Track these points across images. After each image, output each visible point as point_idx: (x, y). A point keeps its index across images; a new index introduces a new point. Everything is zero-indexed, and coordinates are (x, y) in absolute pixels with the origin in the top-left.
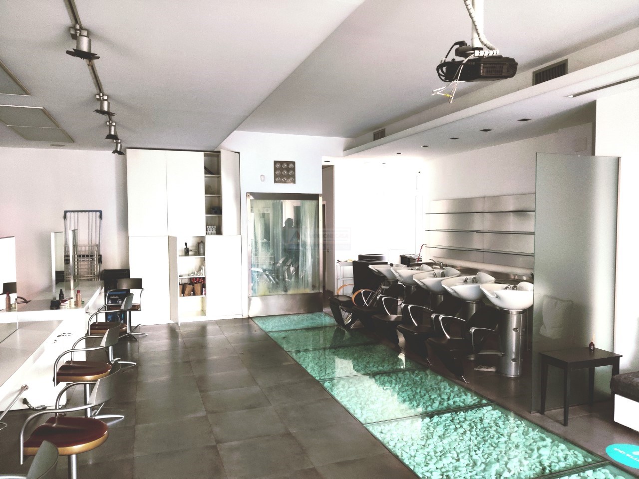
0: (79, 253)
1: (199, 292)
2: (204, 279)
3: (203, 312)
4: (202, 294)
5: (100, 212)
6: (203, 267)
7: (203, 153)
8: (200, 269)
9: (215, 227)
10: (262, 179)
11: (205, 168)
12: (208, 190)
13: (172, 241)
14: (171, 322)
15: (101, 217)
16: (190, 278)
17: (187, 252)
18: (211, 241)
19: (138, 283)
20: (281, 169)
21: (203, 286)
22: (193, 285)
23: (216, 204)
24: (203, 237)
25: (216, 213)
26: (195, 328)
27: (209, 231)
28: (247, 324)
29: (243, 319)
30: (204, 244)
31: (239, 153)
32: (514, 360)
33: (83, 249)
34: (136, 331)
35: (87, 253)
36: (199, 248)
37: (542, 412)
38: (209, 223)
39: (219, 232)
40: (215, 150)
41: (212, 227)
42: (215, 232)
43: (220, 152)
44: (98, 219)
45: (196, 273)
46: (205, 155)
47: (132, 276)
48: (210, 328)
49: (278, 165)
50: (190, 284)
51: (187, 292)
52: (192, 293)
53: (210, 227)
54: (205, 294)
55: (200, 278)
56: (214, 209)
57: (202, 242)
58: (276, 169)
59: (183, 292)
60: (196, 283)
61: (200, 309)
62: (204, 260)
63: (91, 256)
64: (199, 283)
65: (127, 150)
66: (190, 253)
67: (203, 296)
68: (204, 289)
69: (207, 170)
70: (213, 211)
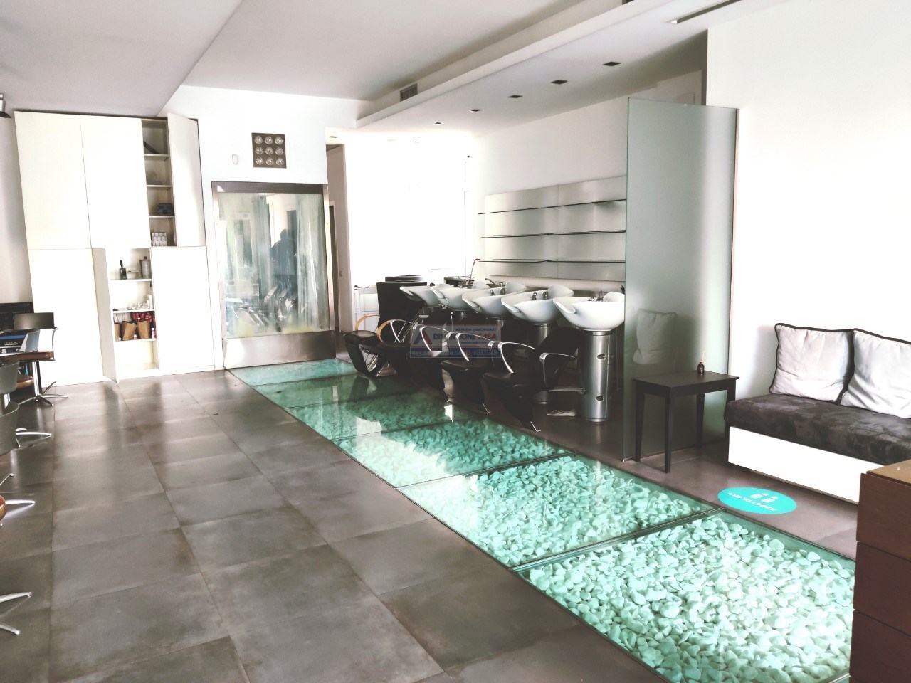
1: (146, 334)
2: (152, 313)
3: (155, 364)
4: (150, 337)
6: (150, 297)
7: (139, 121)
8: (146, 299)
9: (165, 234)
10: (235, 160)
11: (145, 144)
12: (151, 178)
13: (98, 257)
14: (106, 379)
16: (131, 314)
17: (123, 274)
18: (160, 255)
19: (47, 321)
20: (264, 146)
21: (152, 325)
22: (136, 324)
23: (164, 200)
24: (147, 251)
25: (165, 213)
26: (143, 387)
27: (155, 242)
28: (222, 377)
29: (216, 372)
30: (149, 262)
31: (196, 120)
32: (599, 398)
34: (49, 392)
36: (142, 269)
37: (637, 459)
38: (155, 229)
39: (171, 242)
40: (159, 115)
41: (161, 234)
42: (165, 242)
43: (166, 119)
45: (139, 306)
46: (145, 125)
47: (37, 310)
48: (165, 386)
49: (259, 140)
50: (130, 322)
51: (127, 334)
52: (135, 336)
53: (157, 234)
54: (155, 337)
55: (146, 313)
56: (163, 208)
57: (145, 258)
58: (255, 146)
59: (121, 335)
60: (140, 320)
61: (149, 360)
62: (151, 286)
64: (145, 320)
65: (16, 112)
66: (129, 276)
67: (153, 339)
68: (153, 329)
69: (148, 148)
70: (161, 210)
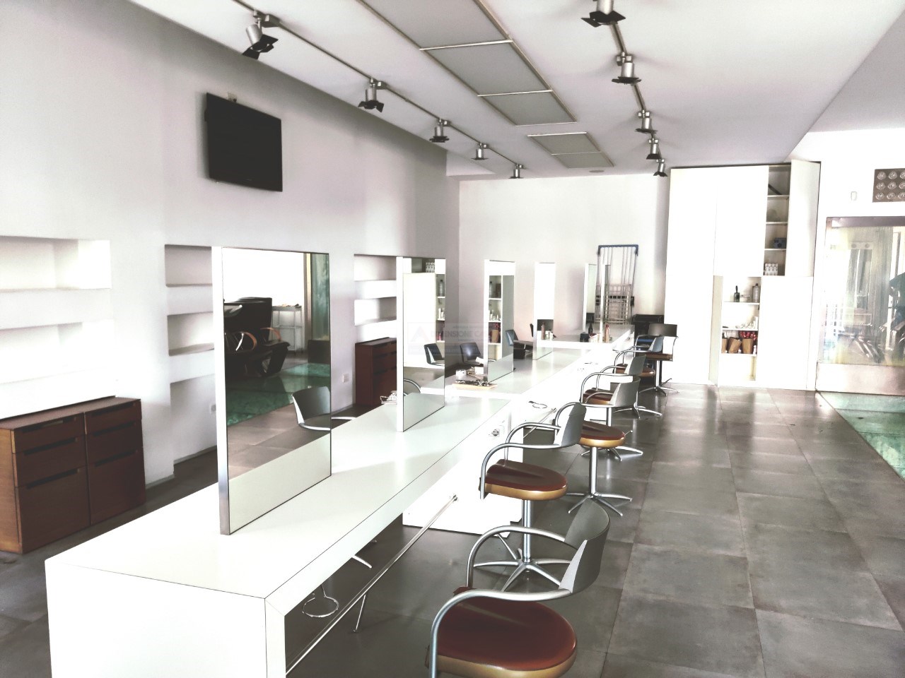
0: (610, 294)
1: (749, 350)
2: (756, 333)
3: (753, 377)
4: (752, 353)
5: (637, 246)
6: (757, 318)
7: (767, 167)
8: (753, 319)
9: (777, 265)
10: (853, 198)
11: (770, 186)
12: (771, 216)
13: (717, 281)
14: (710, 383)
15: (636, 252)
16: (739, 332)
17: (737, 297)
18: (771, 283)
19: (672, 331)
20: (887, 181)
21: (755, 343)
22: (741, 340)
23: (781, 235)
24: (759, 279)
25: (779, 246)
26: (741, 394)
27: (767, 272)
28: (813, 397)
29: (807, 392)
30: (760, 288)
31: (820, 162)
33: (615, 289)
34: (665, 385)
35: (619, 294)
36: (754, 294)
38: (770, 260)
39: (781, 271)
40: (785, 162)
41: (773, 265)
42: (776, 272)
43: (790, 164)
44: (634, 255)
45: (746, 325)
46: (771, 170)
47: (667, 321)
48: (758, 396)
49: (881, 176)
50: (737, 339)
51: (732, 348)
52: (740, 351)
53: (770, 265)
54: (756, 353)
55: (751, 332)
56: (778, 242)
57: (757, 285)
58: (877, 182)
59: (728, 348)
60: (746, 338)
61: (750, 373)
62: (759, 309)
63: (623, 297)
64: (749, 337)
65: (672, 170)
66: (741, 299)
67: (754, 354)
68: (755, 346)
69: (773, 189)
70: (776, 244)
